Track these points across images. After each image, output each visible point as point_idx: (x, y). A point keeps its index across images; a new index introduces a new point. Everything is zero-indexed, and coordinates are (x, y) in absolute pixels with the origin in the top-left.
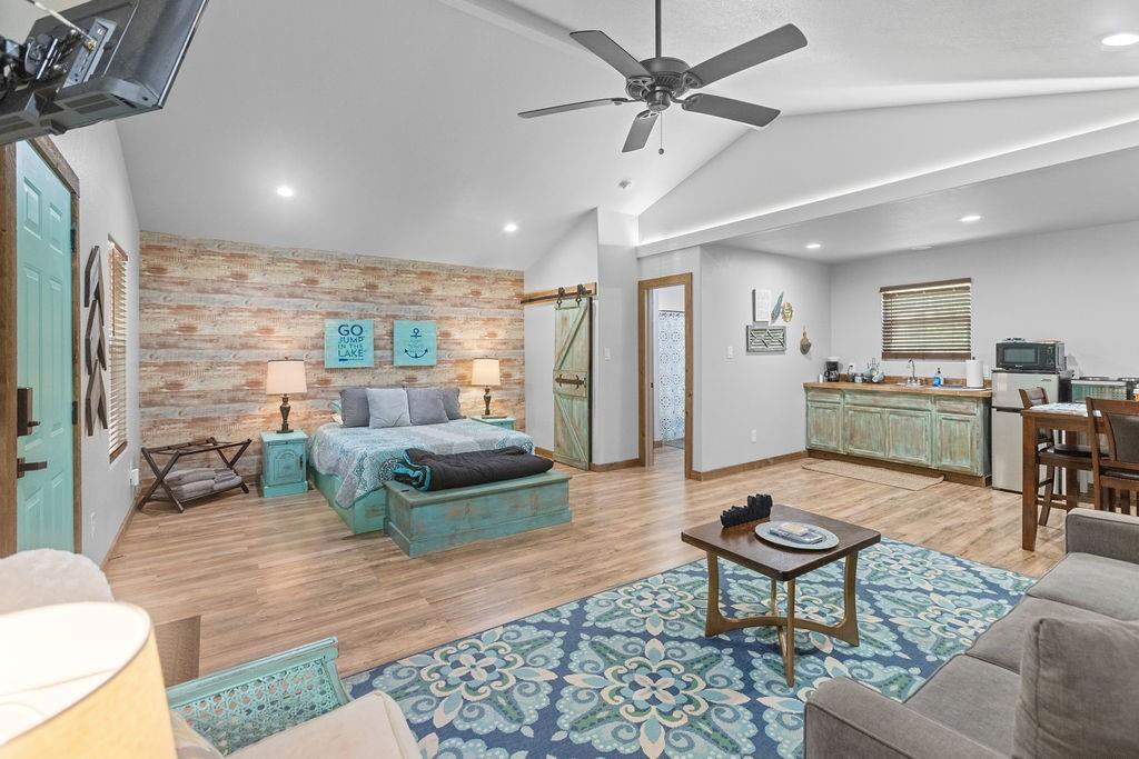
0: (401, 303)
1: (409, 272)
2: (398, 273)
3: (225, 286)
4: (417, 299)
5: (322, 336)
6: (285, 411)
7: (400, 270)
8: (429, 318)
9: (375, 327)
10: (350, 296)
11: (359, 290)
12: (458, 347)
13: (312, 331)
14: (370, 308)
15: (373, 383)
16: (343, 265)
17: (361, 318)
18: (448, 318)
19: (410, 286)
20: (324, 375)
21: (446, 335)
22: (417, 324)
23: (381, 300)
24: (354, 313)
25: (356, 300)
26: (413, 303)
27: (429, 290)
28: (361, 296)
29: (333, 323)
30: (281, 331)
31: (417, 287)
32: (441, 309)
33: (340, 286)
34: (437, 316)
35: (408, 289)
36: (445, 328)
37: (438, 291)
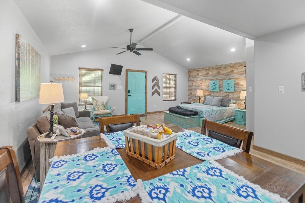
0: (226, 76)
1: (228, 67)
2: (225, 68)
3: (196, 76)
4: (230, 74)
5: (209, 84)
6: (200, 99)
7: (225, 67)
8: (233, 79)
9: (219, 82)
10: (214, 75)
11: (216, 74)
12: (242, 87)
13: (208, 84)
14: (219, 78)
15: (219, 95)
16: (213, 68)
17: (216, 80)
18: (238, 78)
19: (228, 70)
20: (210, 93)
21: (238, 83)
22: (229, 81)
23: (221, 75)
24: (215, 79)
25: (216, 76)
26: (228, 75)
27: (233, 71)
28: (217, 75)
29: (211, 82)
30: (203, 84)
31: (229, 71)
32: (236, 76)
33: (213, 73)
34: (235, 78)
35: (227, 71)
36: (238, 81)
37: (236, 71)
